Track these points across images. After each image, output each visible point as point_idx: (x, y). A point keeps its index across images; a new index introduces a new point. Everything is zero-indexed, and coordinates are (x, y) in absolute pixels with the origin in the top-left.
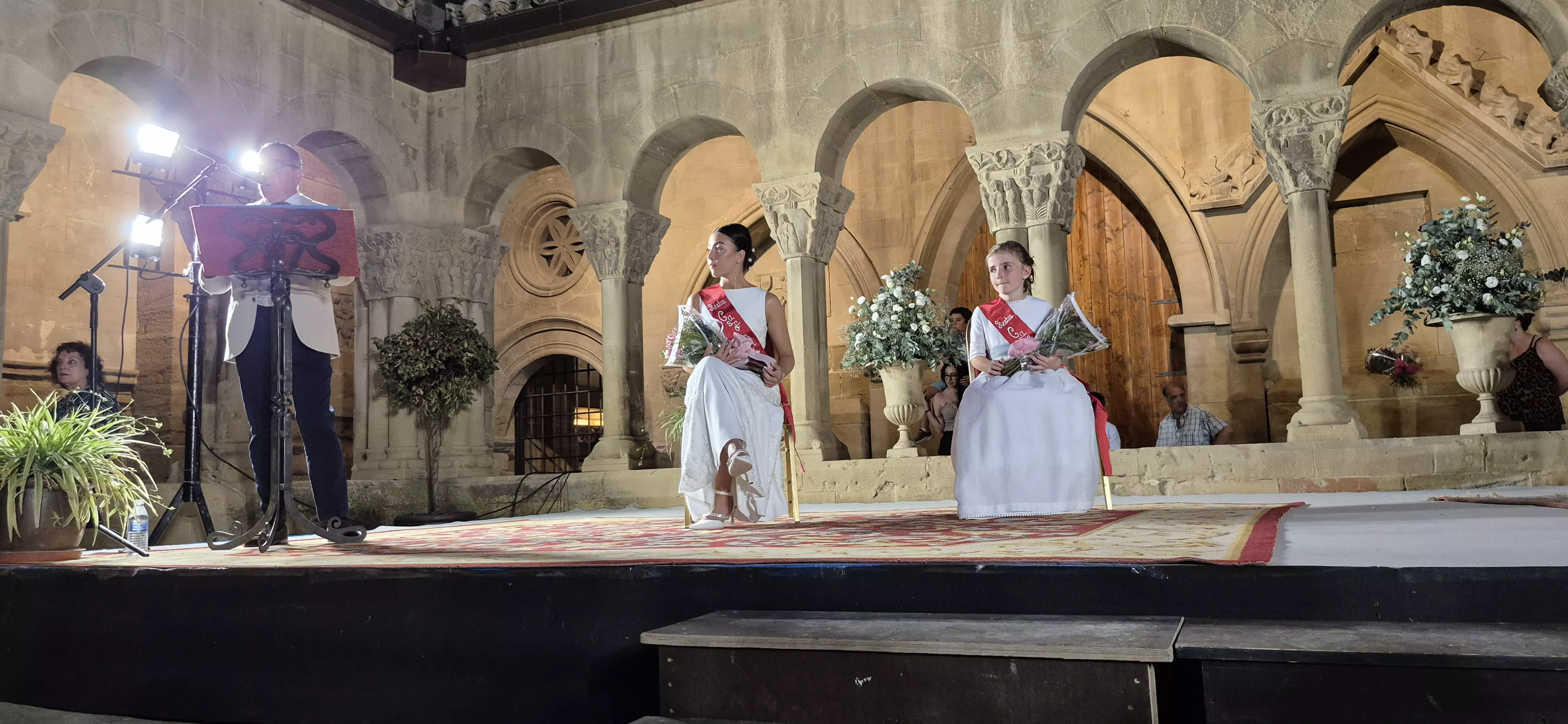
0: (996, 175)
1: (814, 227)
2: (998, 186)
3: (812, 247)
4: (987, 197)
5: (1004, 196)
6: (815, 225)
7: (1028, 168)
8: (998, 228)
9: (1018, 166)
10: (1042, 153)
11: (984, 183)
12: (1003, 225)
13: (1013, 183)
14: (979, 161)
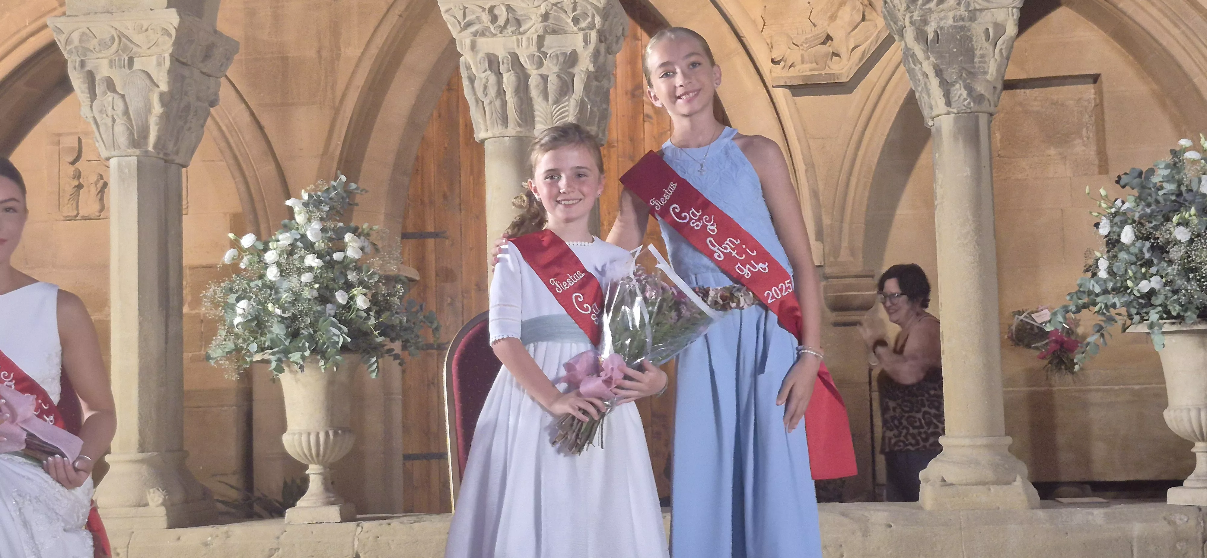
0: (486, 45)
1: (163, 103)
2: (490, 63)
3: (159, 139)
4: (472, 80)
5: (500, 82)
6: (166, 100)
7: (541, 39)
8: (490, 134)
9: (524, 33)
10: (563, 16)
11: (467, 57)
12: (498, 130)
13: (515, 61)
14: (460, 19)
